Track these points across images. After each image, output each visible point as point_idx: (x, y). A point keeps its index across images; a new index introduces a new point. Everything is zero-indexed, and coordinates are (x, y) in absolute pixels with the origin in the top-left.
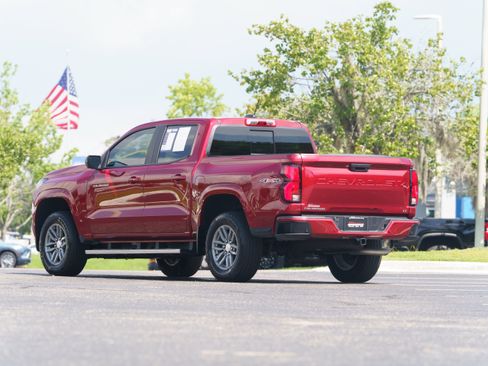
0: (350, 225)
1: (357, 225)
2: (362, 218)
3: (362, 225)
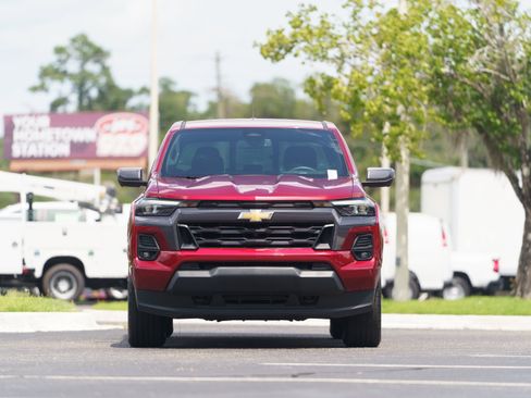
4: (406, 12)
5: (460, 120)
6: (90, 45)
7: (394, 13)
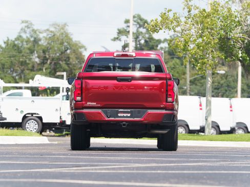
0: (119, 115)
1: (125, 115)
2: (129, 110)
3: (129, 115)
4: (209, 11)
5: (232, 58)
6: (141, 20)
7: (204, 10)
